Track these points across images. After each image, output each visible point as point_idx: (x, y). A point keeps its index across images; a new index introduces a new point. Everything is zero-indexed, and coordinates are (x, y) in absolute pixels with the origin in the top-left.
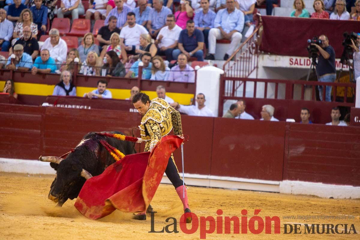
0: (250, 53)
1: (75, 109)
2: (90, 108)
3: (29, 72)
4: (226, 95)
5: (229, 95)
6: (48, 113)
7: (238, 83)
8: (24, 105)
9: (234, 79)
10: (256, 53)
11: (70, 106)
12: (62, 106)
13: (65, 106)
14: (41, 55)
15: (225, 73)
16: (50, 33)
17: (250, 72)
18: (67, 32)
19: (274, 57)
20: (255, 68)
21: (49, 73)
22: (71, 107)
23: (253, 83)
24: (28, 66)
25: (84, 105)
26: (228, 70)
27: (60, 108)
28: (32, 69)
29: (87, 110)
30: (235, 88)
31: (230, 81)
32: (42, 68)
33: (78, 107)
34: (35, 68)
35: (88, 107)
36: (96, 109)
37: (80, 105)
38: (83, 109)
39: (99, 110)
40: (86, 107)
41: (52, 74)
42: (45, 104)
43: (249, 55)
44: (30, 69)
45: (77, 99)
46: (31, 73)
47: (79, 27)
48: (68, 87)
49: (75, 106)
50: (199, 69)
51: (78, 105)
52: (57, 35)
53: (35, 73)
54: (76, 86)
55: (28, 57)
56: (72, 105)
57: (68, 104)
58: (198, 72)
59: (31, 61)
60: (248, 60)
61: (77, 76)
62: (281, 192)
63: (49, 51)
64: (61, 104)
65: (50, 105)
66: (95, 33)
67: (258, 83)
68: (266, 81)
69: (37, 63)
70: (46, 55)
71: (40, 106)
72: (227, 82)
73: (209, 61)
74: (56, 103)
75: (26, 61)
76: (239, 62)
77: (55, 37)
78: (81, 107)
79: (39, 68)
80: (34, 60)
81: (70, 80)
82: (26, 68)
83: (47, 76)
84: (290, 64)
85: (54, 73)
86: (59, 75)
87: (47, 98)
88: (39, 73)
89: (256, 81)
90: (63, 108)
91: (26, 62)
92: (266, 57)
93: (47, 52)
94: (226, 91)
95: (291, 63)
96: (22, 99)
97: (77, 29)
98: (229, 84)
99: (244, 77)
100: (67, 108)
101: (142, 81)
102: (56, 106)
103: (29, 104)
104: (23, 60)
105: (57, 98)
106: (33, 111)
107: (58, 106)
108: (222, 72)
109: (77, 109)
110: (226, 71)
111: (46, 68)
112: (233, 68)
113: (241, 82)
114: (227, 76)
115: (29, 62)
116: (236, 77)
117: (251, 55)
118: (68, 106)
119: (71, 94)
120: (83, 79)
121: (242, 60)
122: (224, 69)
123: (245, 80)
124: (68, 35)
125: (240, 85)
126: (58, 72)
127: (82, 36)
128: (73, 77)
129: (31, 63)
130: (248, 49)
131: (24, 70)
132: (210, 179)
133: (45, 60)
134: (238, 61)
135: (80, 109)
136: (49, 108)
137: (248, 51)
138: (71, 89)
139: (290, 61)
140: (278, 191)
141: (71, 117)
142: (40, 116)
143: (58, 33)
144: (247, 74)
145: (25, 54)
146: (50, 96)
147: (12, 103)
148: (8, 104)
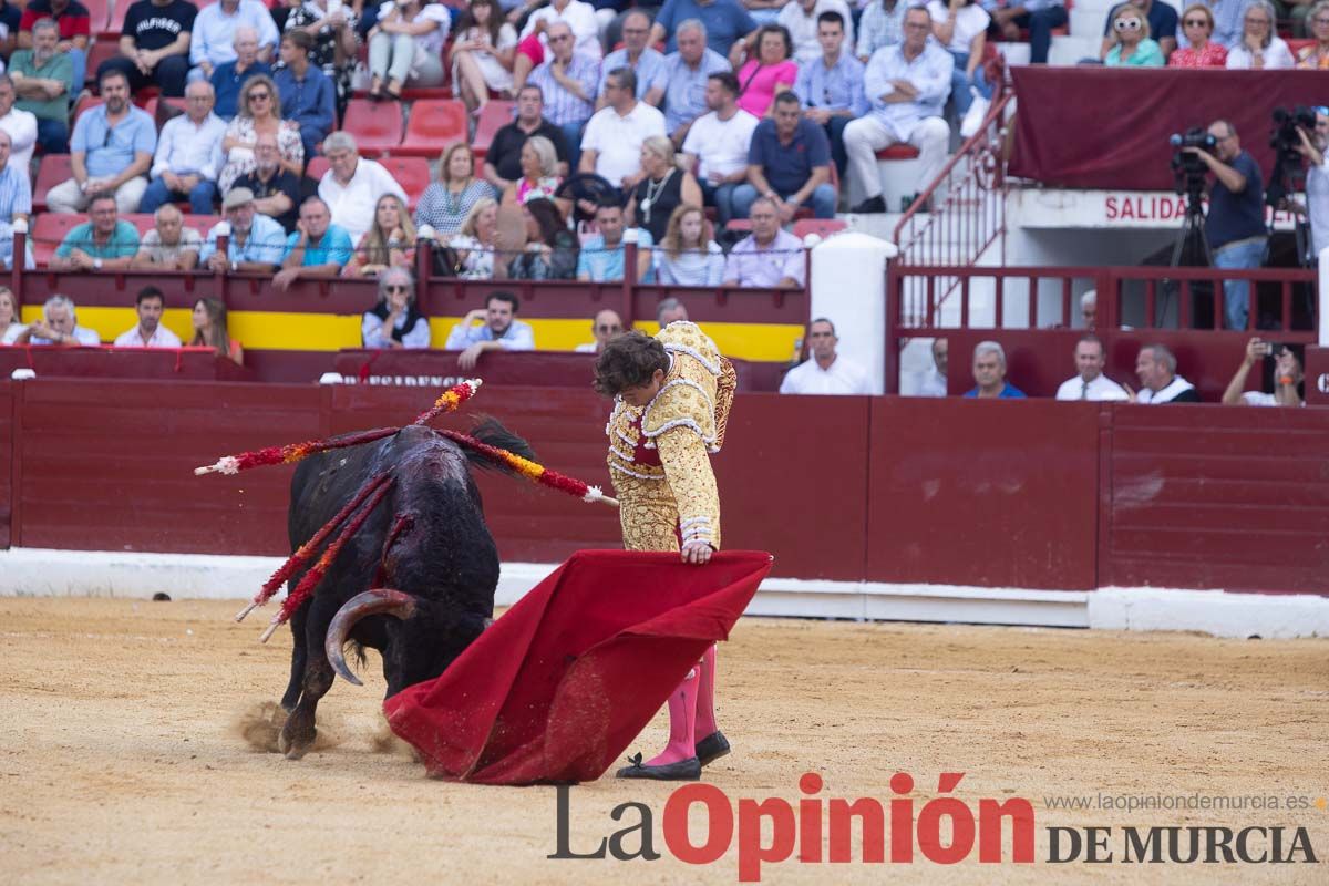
0: (980, 185)
1: (428, 388)
4: (907, 325)
5: (917, 324)
6: (340, 406)
7: (942, 283)
9: (931, 273)
10: (998, 184)
11: (410, 381)
12: (385, 381)
13: (394, 380)
15: (901, 255)
17: (981, 245)
18: (394, 144)
19: (1055, 196)
20: (995, 234)
22: (414, 383)
23: (991, 282)
25: (456, 376)
26: (912, 244)
27: (380, 386)
30: (936, 300)
31: (917, 279)
33: (435, 381)
37: (444, 376)
39: (505, 387)
42: (330, 378)
43: (977, 194)
44: (278, 268)
48: (399, 319)
49: (427, 379)
50: (816, 244)
51: (437, 375)
52: (349, 152)
54: (425, 316)
56: (416, 377)
57: (404, 375)
58: (814, 254)
60: (972, 208)
61: (430, 284)
62: (1092, 626)
64: (381, 374)
65: (346, 380)
66: (482, 142)
67: (1008, 282)
68: (1033, 274)
70: (318, 216)
71: (315, 382)
72: (907, 281)
73: (849, 217)
74: (365, 373)
76: (945, 216)
77: (343, 156)
78: (446, 382)
83: (333, 288)
84: (1109, 216)
87: (339, 357)
89: (999, 274)
90: (387, 387)
91: (264, 245)
92: (1031, 196)
94: (907, 312)
95: (1112, 212)
96: (256, 362)
97: (422, 132)
98: (914, 288)
99: (963, 263)
100: (403, 386)
101: (636, 290)
102: (365, 381)
105: (368, 356)
106: (294, 401)
107: (373, 380)
108: (892, 251)
109: (435, 387)
110: (902, 247)
112: (927, 237)
113: (954, 279)
114: (908, 263)
116: (936, 263)
117: (981, 194)
118: (404, 380)
119: (410, 341)
120: (450, 291)
121: (955, 208)
122: (897, 241)
123: (965, 273)
124: (396, 153)
125: (950, 289)
129: (279, 246)
130: (971, 174)
131: (259, 272)
132: (865, 594)
134: (940, 212)
136: (343, 388)
137: (973, 180)
138: (409, 326)
139: (1108, 205)
140: (1084, 624)
144: (972, 255)
145: (259, 221)
146: (344, 351)
147: (227, 378)
148: (214, 383)
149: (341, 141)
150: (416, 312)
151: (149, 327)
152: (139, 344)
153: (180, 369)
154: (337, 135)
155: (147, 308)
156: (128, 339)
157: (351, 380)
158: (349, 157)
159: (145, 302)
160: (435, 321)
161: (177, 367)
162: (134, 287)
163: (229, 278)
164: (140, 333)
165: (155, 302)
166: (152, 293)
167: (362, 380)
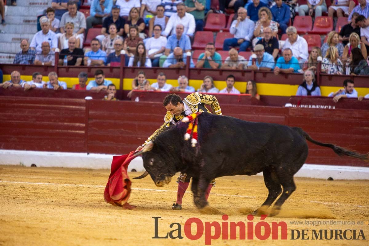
1: (320, 109)
2: (334, 108)
3: (272, 72)
6: (291, 114)
8: (267, 107)
11: (313, 107)
12: (305, 107)
13: (308, 106)
14: (284, 55)
16: (287, 30)
18: (310, 30)
21: (291, 72)
22: (315, 107)
24: (270, 66)
25: (328, 105)
27: (303, 108)
28: (275, 69)
29: (331, 110)
32: (284, 68)
33: (322, 107)
34: (278, 68)
35: (333, 107)
36: (341, 109)
37: (324, 105)
38: (327, 109)
39: (344, 109)
40: (330, 107)
41: (294, 73)
42: (288, 105)
44: (272, 70)
45: (321, 99)
46: (273, 73)
47: (322, 25)
48: (310, 87)
49: (319, 106)
51: (322, 105)
52: (294, 33)
53: (277, 73)
54: (319, 86)
55: (269, 57)
56: (316, 105)
57: (312, 104)
59: (273, 61)
61: (321, 76)
63: (291, 50)
64: (304, 104)
65: (294, 106)
66: (338, 30)
69: (280, 63)
70: (289, 55)
71: (283, 107)
74: (299, 103)
75: (267, 60)
77: (292, 34)
78: (325, 107)
79: (281, 68)
80: (276, 59)
81: (313, 80)
82: (268, 68)
83: (290, 76)
85: (297, 73)
86: (302, 75)
87: (291, 98)
88: (281, 73)
90: (306, 108)
91: (268, 62)
93: (289, 51)
96: (264, 99)
97: (319, 27)
100: (311, 109)
102: (299, 106)
103: (272, 105)
104: (265, 59)
105: (300, 98)
106: (276, 112)
107: (302, 106)
109: (321, 109)
111: (289, 68)
115: (270, 62)
118: (311, 106)
119: (313, 94)
120: (327, 78)
124: (310, 33)
126: (300, 71)
127: (325, 33)
128: (316, 76)
129: (272, 62)
131: (266, 70)
133: (288, 60)
135: (324, 109)
136: (292, 108)
138: (313, 89)
141: (315, 117)
142: (284, 117)
143: (295, 30)
145: (266, 54)
146: (292, 97)
147: (254, 104)
148: (251, 106)
149: (292, 29)
150: (315, 85)
151: (230, 87)
152: (227, 93)
153: (240, 101)
154: (291, 27)
155: (229, 81)
156: (224, 91)
157: (295, 106)
158: (294, 35)
159: (229, 79)
160: (322, 87)
161: (239, 101)
162: (225, 74)
163: (256, 72)
164: (227, 89)
165: (232, 79)
166: (231, 76)
167: (298, 106)
